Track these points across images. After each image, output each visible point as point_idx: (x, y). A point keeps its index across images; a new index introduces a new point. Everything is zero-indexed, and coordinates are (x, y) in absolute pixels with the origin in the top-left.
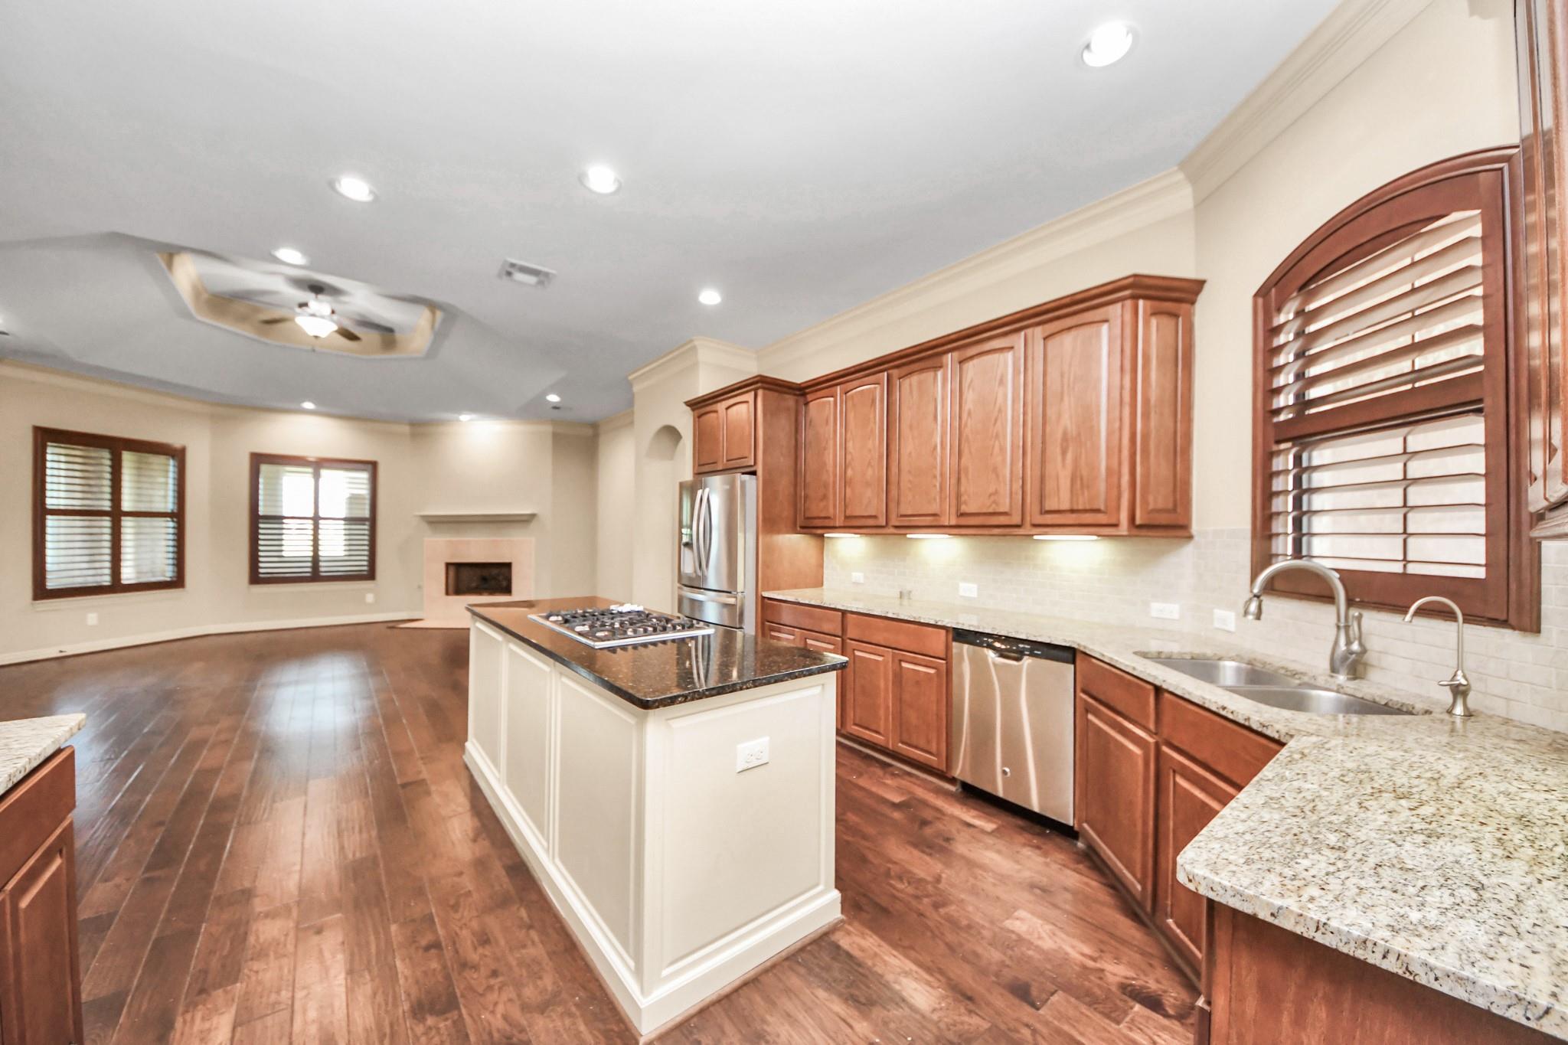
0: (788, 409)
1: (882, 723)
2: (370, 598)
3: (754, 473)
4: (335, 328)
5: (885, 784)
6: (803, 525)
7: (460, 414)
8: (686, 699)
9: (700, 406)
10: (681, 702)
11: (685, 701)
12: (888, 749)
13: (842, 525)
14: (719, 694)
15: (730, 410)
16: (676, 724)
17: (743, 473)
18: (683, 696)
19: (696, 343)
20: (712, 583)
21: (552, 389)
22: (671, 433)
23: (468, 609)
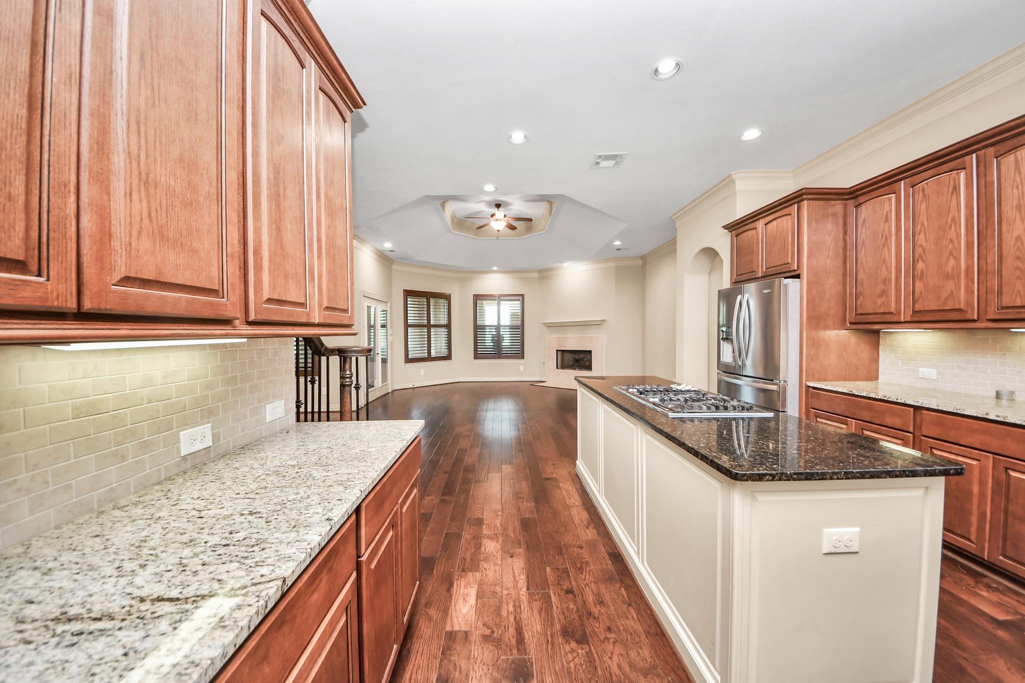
0: (835, 215)
1: (973, 529)
2: (522, 368)
3: (798, 276)
4: (505, 224)
5: (979, 595)
6: (853, 321)
7: (563, 263)
8: (773, 478)
9: (736, 227)
10: (768, 480)
11: (772, 480)
12: (984, 559)
13: (909, 319)
14: (807, 479)
15: (769, 226)
16: (761, 498)
17: (786, 278)
18: (771, 475)
19: (734, 176)
20: (749, 371)
21: (617, 237)
22: (710, 253)
23: (575, 379)
